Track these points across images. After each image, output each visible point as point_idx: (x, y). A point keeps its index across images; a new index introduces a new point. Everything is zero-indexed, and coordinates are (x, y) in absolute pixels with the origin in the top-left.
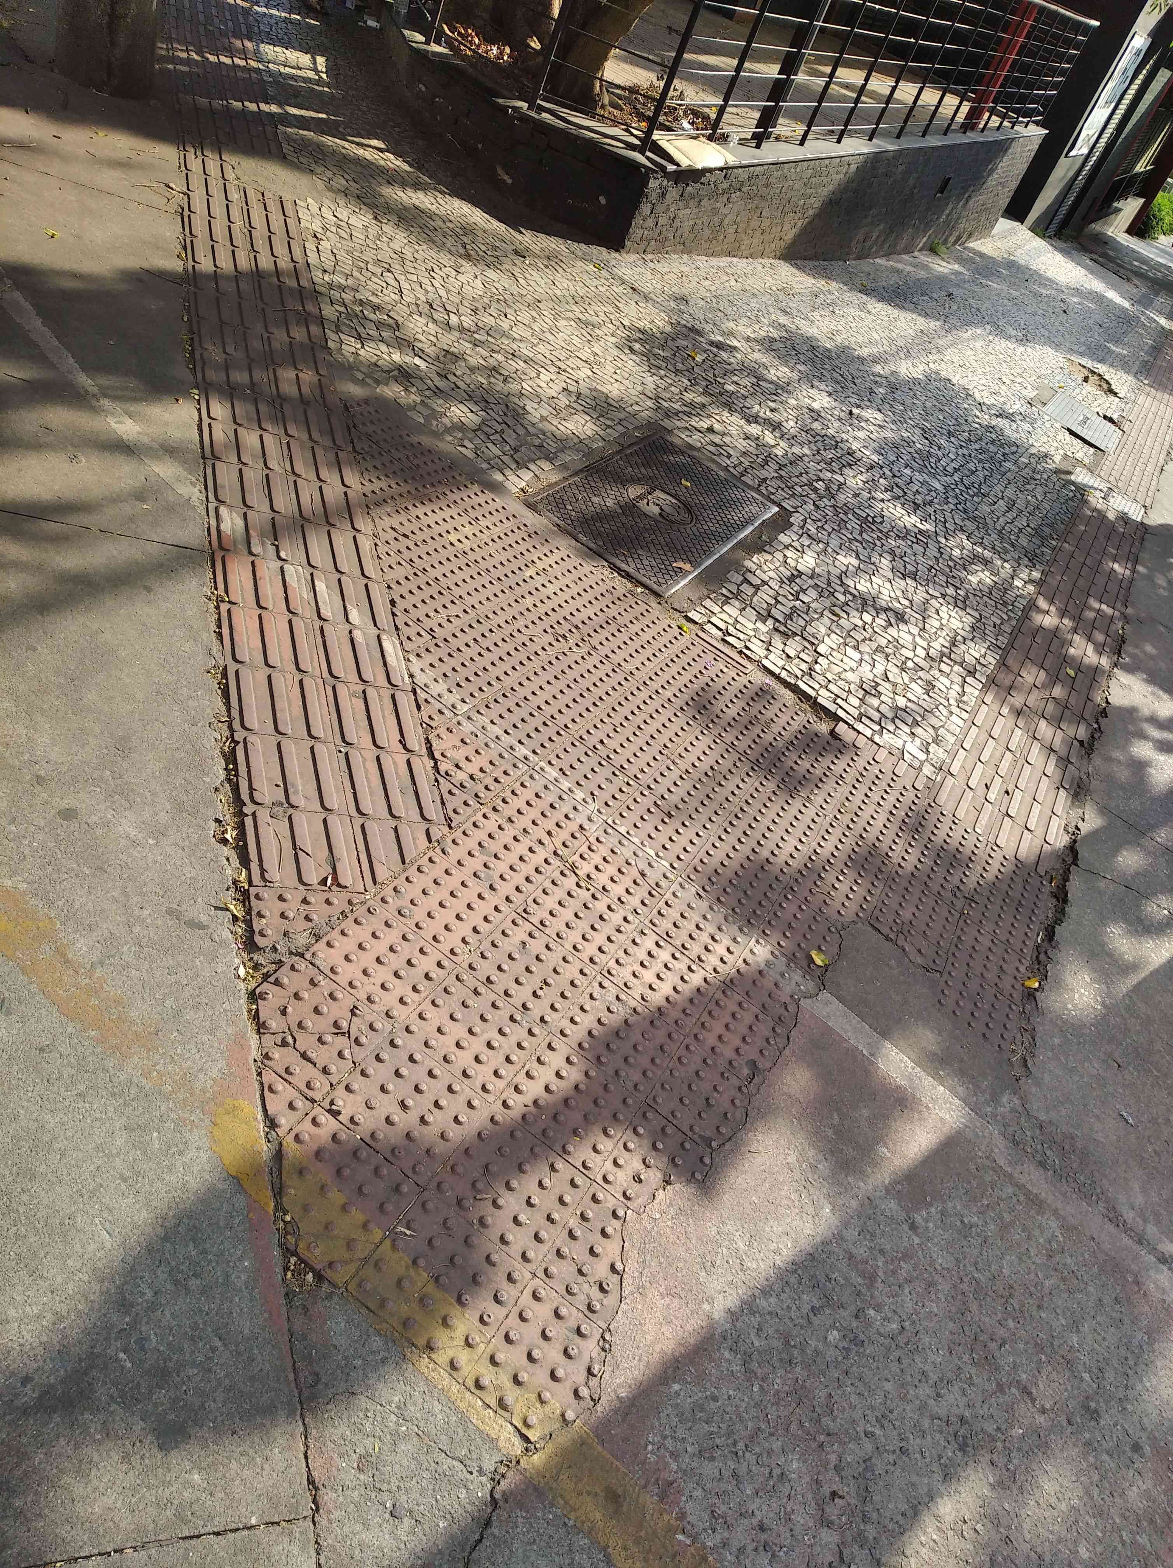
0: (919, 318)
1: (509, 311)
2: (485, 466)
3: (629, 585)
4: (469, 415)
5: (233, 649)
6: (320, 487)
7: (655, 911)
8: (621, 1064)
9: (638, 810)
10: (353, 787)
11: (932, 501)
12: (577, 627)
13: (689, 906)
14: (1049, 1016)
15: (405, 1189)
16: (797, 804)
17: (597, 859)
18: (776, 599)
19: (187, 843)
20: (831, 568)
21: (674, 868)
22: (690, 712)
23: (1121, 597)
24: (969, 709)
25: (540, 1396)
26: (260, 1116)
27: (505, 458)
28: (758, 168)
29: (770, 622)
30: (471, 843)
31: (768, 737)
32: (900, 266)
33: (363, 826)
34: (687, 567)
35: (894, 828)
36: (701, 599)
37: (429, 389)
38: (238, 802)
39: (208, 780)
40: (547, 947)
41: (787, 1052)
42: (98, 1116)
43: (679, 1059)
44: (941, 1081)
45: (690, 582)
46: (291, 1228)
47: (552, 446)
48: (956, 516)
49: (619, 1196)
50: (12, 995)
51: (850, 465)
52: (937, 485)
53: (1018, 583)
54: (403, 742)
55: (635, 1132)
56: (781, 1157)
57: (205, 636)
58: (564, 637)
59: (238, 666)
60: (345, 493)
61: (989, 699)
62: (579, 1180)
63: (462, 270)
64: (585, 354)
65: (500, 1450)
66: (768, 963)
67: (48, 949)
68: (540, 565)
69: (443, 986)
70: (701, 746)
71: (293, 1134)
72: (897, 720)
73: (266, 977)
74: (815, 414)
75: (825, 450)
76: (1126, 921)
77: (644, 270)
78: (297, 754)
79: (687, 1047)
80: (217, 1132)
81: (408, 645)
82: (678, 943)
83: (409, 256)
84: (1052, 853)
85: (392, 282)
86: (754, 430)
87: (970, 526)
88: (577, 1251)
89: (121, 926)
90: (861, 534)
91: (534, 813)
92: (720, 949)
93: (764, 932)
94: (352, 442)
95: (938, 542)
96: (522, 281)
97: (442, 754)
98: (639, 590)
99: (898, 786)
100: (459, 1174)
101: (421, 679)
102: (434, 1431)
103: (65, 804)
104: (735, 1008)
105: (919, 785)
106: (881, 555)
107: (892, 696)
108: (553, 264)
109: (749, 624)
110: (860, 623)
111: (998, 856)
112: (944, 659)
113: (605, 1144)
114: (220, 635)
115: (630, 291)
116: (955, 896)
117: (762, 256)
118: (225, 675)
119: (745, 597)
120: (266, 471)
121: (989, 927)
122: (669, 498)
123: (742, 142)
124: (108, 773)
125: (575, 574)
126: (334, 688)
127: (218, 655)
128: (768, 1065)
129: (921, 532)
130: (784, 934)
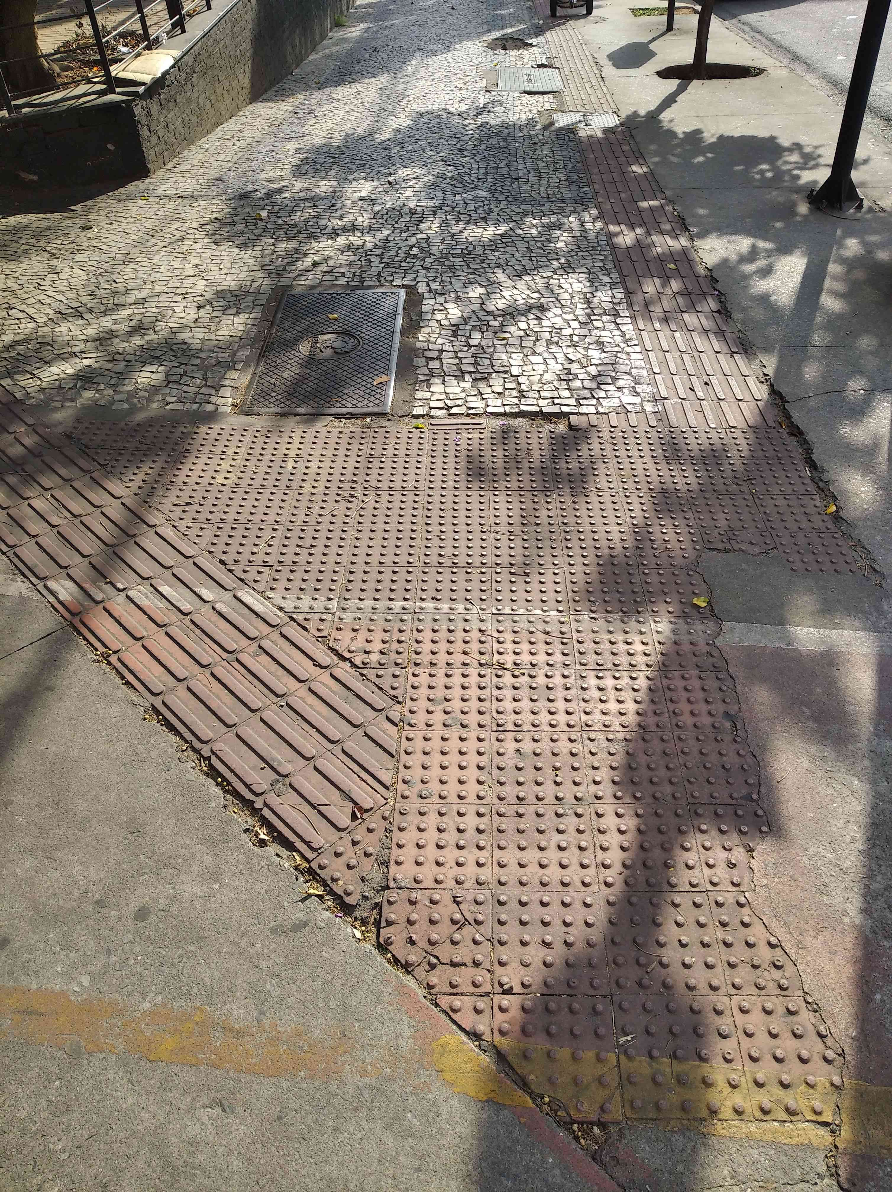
0: (370, 80)
1: (114, 277)
2: (195, 407)
3: (358, 421)
4: (154, 376)
5: (146, 687)
6: (102, 513)
7: (577, 654)
8: (652, 789)
9: (505, 587)
10: (313, 727)
11: (490, 209)
12: (354, 482)
13: (594, 632)
14: (860, 523)
15: (600, 1007)
16: (593, 498)
17: (509, 646)
18: (457, 357)
19: (241, 867)
20: (472, 307)
21: (561, 612)
22: (475, 485)
23: (655, 188)
24: (636, 342)
25: (807, 1083)
26: (465, 1038)
27: (204, 390)
28: (196, 47)
29: (467, 377)
30: (423, 704)
31: (537, 464)
32: (327, 51)
33: (344, 751)
34: (384, 378)
35: (663, 466)
36: (412, 395)
37: (112, 378)
38: (247, 804)
39: (213, 805)
40: (535, 740)
41: (739, 688)
42: (359, 1136)
43: (682, 752)
44: (839, 626)
45: (395, 389)
46: (555, 1107)
47: (224, 355)
48: (513, 208)
49: (731, 888)
50: (223, 1093)
51: (421, 222)
52: (484, 194)
53: (589, 226)
54: (316, 664)
55: (702, 832)
56: (799, 770)
57: (119, 692)
58: (351, 495)
59: (160, 698)
60: (122, 504)
61: (641, 325)
62: (698, 900)
63: (58, 269)
64: (190, 271)
65: (818, 1149)
66: (674, 632)
67: (217, 1035)
68: (292, 453)
69: (495, 829)
70: (503, 506)
71: (496, 1032)
72: (602, 386)
73: (377, 924)
74: (370, 201)
75: (397, 222)
76: (846, 417)
77: (175, 178)
78: (256, 732)
79: (680, 739)
80: (446, 1075)
81: (260, 587)
82: (610, 665)
83: (15, 287)
84: (766, 405)
85: (20, 315)
86: (342, 241)
87: (527, 208)
88: (740, 953)
89: (251, 972)
90: (469, 267)
91: (443, 646)
92: (638, 647)
93: (653, 611)
94: (94, 460)
95: (519, 235)
96: (104, 247)
97: (350, 652)
98: (368, 420)
99: (641, 434)
100: (623, 964)
101: (289, 606)
102: (768, 1174)
103: (133, 907)
104: (682, 683)
105: (653, 423)
106: (494, 273)
107: (583, 371)
108: (114, 218)
109: (455, 388)
110: (522, 333)
111: (738, 434)
112: (593, 318)
113: (691, 858)
114: (128, 684)
115: (179, 200)
116: (738, 484)
117: (238, 109)
118: (157, 712)
119: (437, 371)
120: (55, 530)
121: (775, 490)
122: (330, 336)
123: (170, 34)
124: (142, 857)
125: (320, 442)
126: (238, 661)
127: (140, 701)
128: (736, 708)
129: (502, 236)
130: (666, 602)
